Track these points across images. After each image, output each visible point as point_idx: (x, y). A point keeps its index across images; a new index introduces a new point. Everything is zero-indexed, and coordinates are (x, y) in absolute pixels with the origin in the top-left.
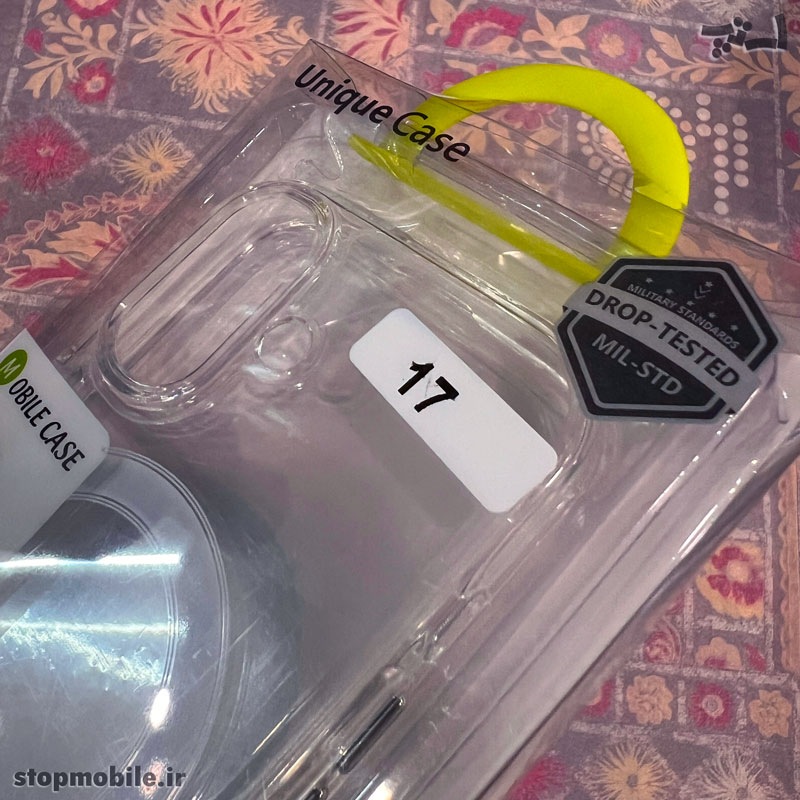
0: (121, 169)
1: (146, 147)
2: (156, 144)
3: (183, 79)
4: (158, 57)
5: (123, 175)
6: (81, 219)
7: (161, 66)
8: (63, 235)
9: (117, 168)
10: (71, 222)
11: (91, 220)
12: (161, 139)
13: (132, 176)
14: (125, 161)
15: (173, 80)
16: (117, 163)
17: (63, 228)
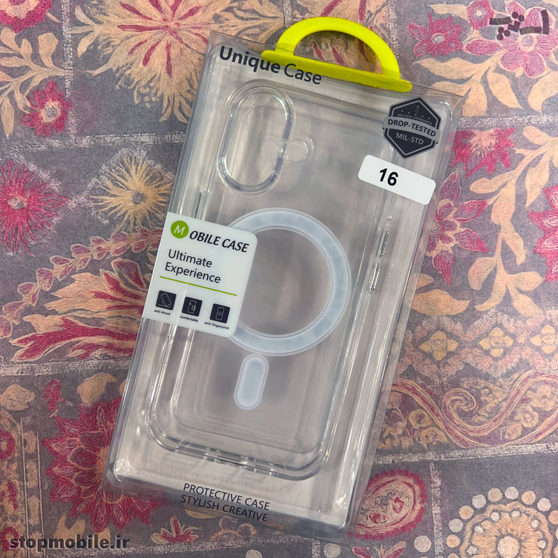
0: (101, 207)
1: (122, 177)
2: (133, 171)
3: (145, 87)
4: (111, 65)
5: (106, 213)
6: (74, 272)
7: (117, 75)
8: (59, 293)
9: (97, 207)
10: (65, 277)
11: (85, 271)
12: (137, 164)
13: (116, 213)
14: (104, 197)
15: (134, 89)
16: (96, 201)
17: (58, 286)
